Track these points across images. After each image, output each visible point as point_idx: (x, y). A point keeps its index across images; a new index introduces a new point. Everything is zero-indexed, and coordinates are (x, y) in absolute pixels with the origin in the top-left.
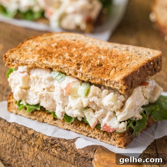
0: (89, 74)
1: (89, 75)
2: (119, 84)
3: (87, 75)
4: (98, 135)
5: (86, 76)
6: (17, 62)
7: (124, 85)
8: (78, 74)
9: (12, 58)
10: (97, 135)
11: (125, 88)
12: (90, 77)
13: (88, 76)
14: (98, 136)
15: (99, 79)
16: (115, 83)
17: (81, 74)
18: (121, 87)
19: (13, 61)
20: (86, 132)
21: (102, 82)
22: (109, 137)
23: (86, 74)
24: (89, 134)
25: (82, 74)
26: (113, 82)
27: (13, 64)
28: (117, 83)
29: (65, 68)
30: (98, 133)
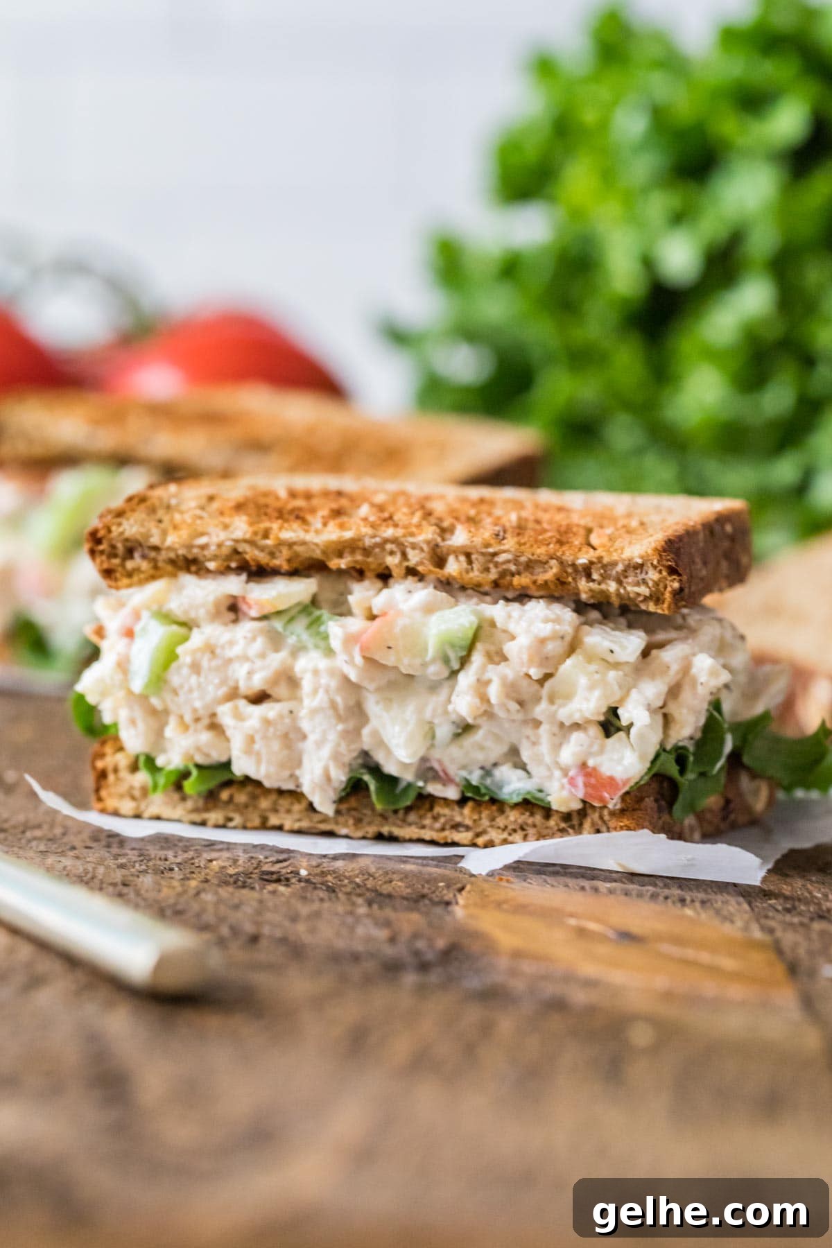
0: (502, 548)
1: (504, 552)
2: (647, 573)
3: (495, 554)
4: (522, 829)
5: (490, 558)
6: (153, 554)
7: (672, 571)
8: (451, 559)
9: (127, 540)
10: (515, 831)
11: (676, 585)
12: (508, 561)
13: (502, 558)
14: (524, 833)
15: (553, 562)
16: (625, 571)
17: (462, 558)
18: (656, 584)
19: (130, 553)
20: (468, 828)
21: (566, 572)
22: (572, 827)
23: (491, 550)
24: (478, 835)
25: (468, 555)
26: (620, 567)
27: (130, 565)
28: (638, 571)
29: (389, 547)
30: (520, 821)
